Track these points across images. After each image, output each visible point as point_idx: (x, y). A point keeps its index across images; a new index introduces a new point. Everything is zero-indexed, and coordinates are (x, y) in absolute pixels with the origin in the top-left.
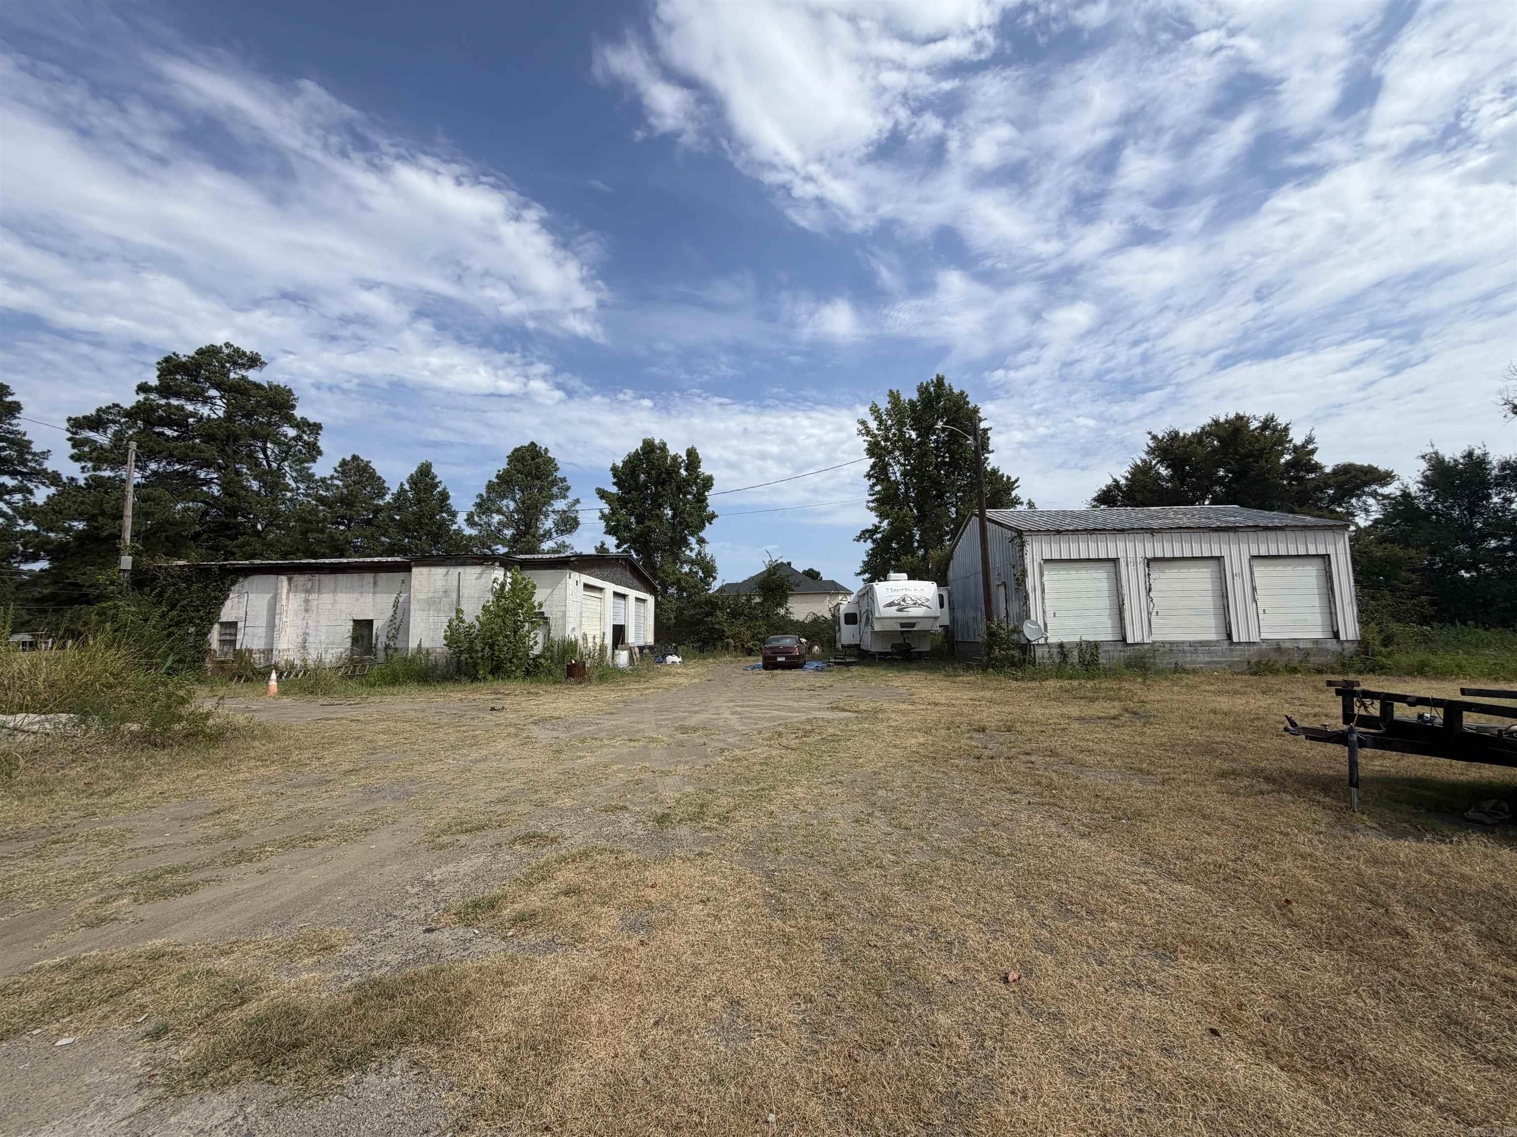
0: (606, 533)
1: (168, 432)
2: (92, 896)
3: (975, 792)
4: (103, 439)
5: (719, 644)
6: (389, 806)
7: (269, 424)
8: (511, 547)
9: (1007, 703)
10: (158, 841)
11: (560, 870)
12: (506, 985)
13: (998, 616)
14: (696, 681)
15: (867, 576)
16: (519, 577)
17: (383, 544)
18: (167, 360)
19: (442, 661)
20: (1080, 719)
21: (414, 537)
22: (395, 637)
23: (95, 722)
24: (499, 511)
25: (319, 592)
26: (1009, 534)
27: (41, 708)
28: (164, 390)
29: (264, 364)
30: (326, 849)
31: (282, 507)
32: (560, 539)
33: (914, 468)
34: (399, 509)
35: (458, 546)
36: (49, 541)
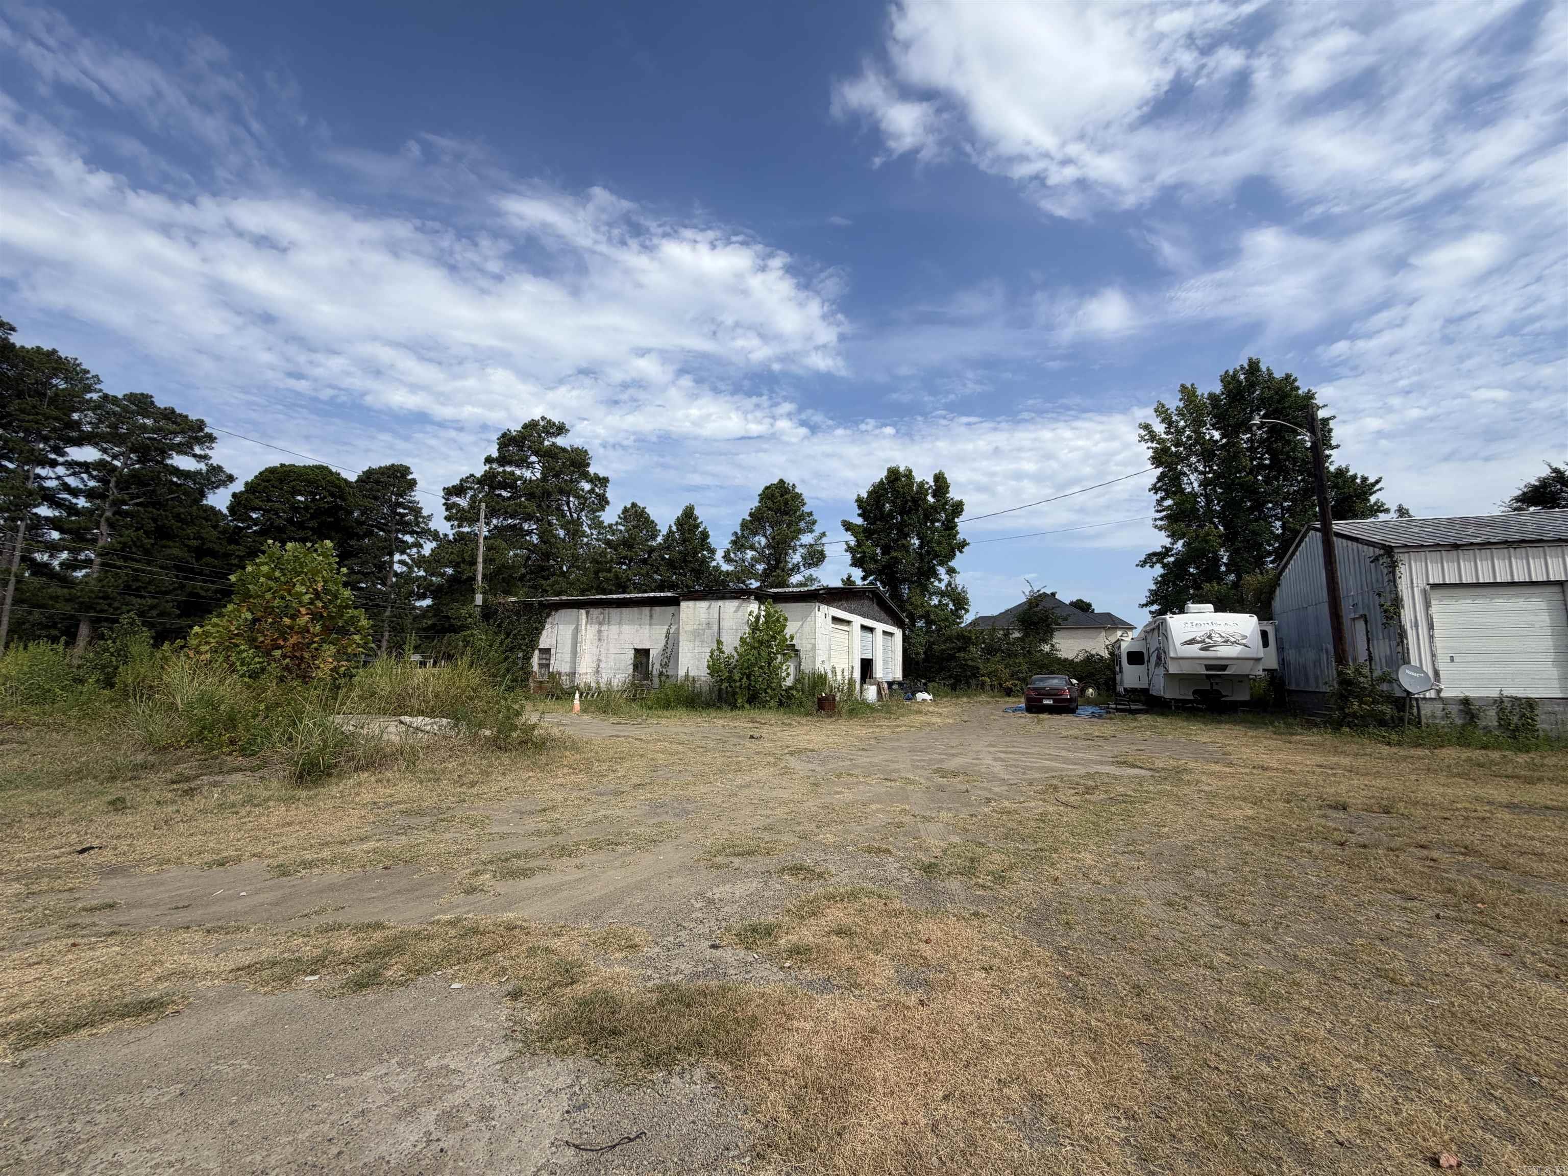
0: (852, 565)
1: (505, 494)
2: (467, 868)
3: (1342, 890)
4: (463, 502)
5: (973, 682)
6: (672, 822)
7: (571, 481)
8: (763, 581)
9: (1377, 775)
10: (505, 829)
11: (829, 907)
12: (790, 1017)
13: (1355, 660)
14: (950, 721)
15: (1155, 607)
16: (772, 610)
17: (656, 581)
18: (504, 435)
19: (706, 689)
20: (1511, 806)
21: (680, 574)
22: (667, 665)
23: (463, 726)
24: (752, 548)
25: (609, 624)
26: (1370, 551)
27: (431, 713)
28: (503, 460)
29: (568, 431)
30: (625, 854)
31: (581, 551)
32: (808, 573)
33: (1217, 476)
34: (668, 548)
35: (716, 581)
36: (431, 584)
